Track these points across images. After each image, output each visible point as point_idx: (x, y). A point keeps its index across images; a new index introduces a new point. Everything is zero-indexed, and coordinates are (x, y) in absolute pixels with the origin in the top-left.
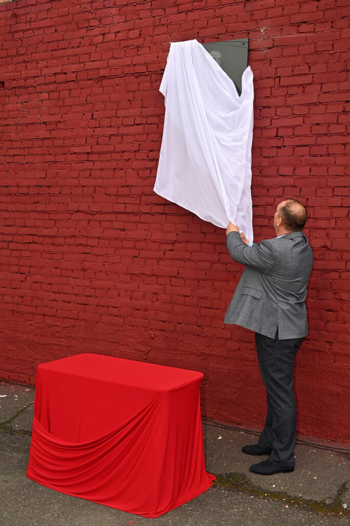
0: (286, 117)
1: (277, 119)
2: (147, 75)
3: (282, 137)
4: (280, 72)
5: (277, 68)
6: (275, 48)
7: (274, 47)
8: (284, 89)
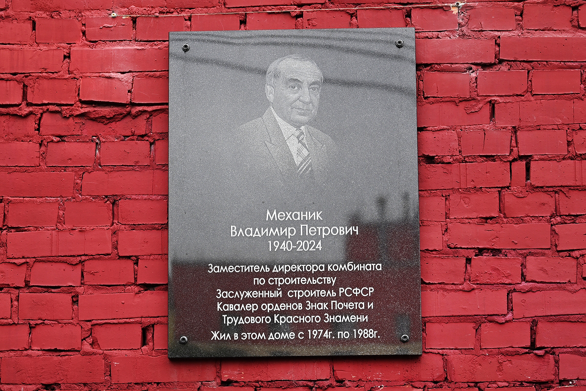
0: (560, 286)
1: (530, 290)
2: (26, 116)
3: (551, 351)
4: (527, 143)
5: (515, 130)
6: (504, 68)
7: (501, 61)
8: (544, 197)
